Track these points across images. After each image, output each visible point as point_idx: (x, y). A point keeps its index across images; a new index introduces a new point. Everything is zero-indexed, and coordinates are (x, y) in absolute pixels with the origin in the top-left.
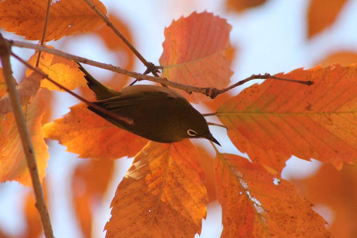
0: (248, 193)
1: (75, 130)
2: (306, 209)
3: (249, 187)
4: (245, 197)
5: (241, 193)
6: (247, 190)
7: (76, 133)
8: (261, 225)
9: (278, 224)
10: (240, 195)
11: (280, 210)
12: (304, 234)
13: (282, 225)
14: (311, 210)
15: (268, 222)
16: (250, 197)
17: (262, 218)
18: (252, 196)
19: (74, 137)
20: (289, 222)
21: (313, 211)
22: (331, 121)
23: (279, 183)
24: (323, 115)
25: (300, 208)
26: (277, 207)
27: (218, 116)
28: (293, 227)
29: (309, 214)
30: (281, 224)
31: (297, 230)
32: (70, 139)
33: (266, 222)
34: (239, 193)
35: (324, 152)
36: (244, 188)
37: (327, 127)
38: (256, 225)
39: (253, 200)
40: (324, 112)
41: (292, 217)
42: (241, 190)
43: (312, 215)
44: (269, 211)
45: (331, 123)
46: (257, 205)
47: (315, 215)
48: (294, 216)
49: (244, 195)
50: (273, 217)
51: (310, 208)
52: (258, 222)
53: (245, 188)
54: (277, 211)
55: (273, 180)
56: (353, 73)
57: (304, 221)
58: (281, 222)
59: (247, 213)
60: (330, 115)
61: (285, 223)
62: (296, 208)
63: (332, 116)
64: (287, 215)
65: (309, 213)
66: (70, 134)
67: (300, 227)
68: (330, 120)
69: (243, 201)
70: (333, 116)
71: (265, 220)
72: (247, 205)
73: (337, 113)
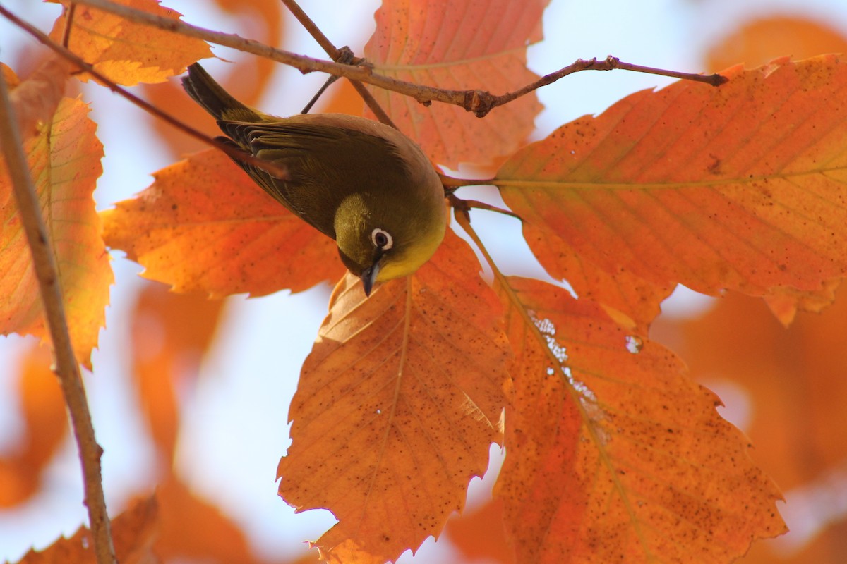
0: (567, 371)
1: (165, 226)
2: (704, 412)
3: (568, 359)
4: (558, 382)
5: (550, 372)
6: (564, 364)
7: (167, 234)
8: (596, 447)
9: (637, 445)
10: (547, 377)
11: (641, 412)
12: (697, 470)
13: (646, 449)
14: (714, 413)
15: (612, 440)
16: (571, 381)
17: (600, 431)
18: (577, 380)
19: (161, 243)
20: (663, 442)
21: (720, 418)
22: (770, 196)
23: (640, 348)
24: (750, 184)
25: (689, 410)
26: (635, 405)
27: (498, 186)
28: (671, 453)
29: (709, 424)
30: (642, 446)
31: (680, 461)
32: (152, 248)
33: (607, 441)
34: (547, 371)
35: (753, 272)
36: (558, 360)
37: (760, 210)
38: (585, 447)
39: (578, 388)
40: (751, 176)
41: (670, 431)
42: (551, 365)
43: (717, 426)
44: (615, 416)
45: (770, 201)
46: (587, 399)
47: (724, 426)
48: (673, 427)
49: (557, 378)
50: (624, 430)
51: (714, 410)
52: (588, 441)
53: (561, 360)
54: (633, 415)
55: (627, 342)
56: (820, 78)
57: (699, 440)
58: (642, 441)
59: (564, 418)
60: (766, 182)
61: (651, 445)
62: (678, 410)
63: (771, 185)
64: (658, 425)
65: (711, 421)
66: (153, 235)
67: (688, 453)
68: (767, 193)
69: (554, 390)
70: (775, 182)
71: (605, 437)
72: (565, 399)
73: (784, 177)
